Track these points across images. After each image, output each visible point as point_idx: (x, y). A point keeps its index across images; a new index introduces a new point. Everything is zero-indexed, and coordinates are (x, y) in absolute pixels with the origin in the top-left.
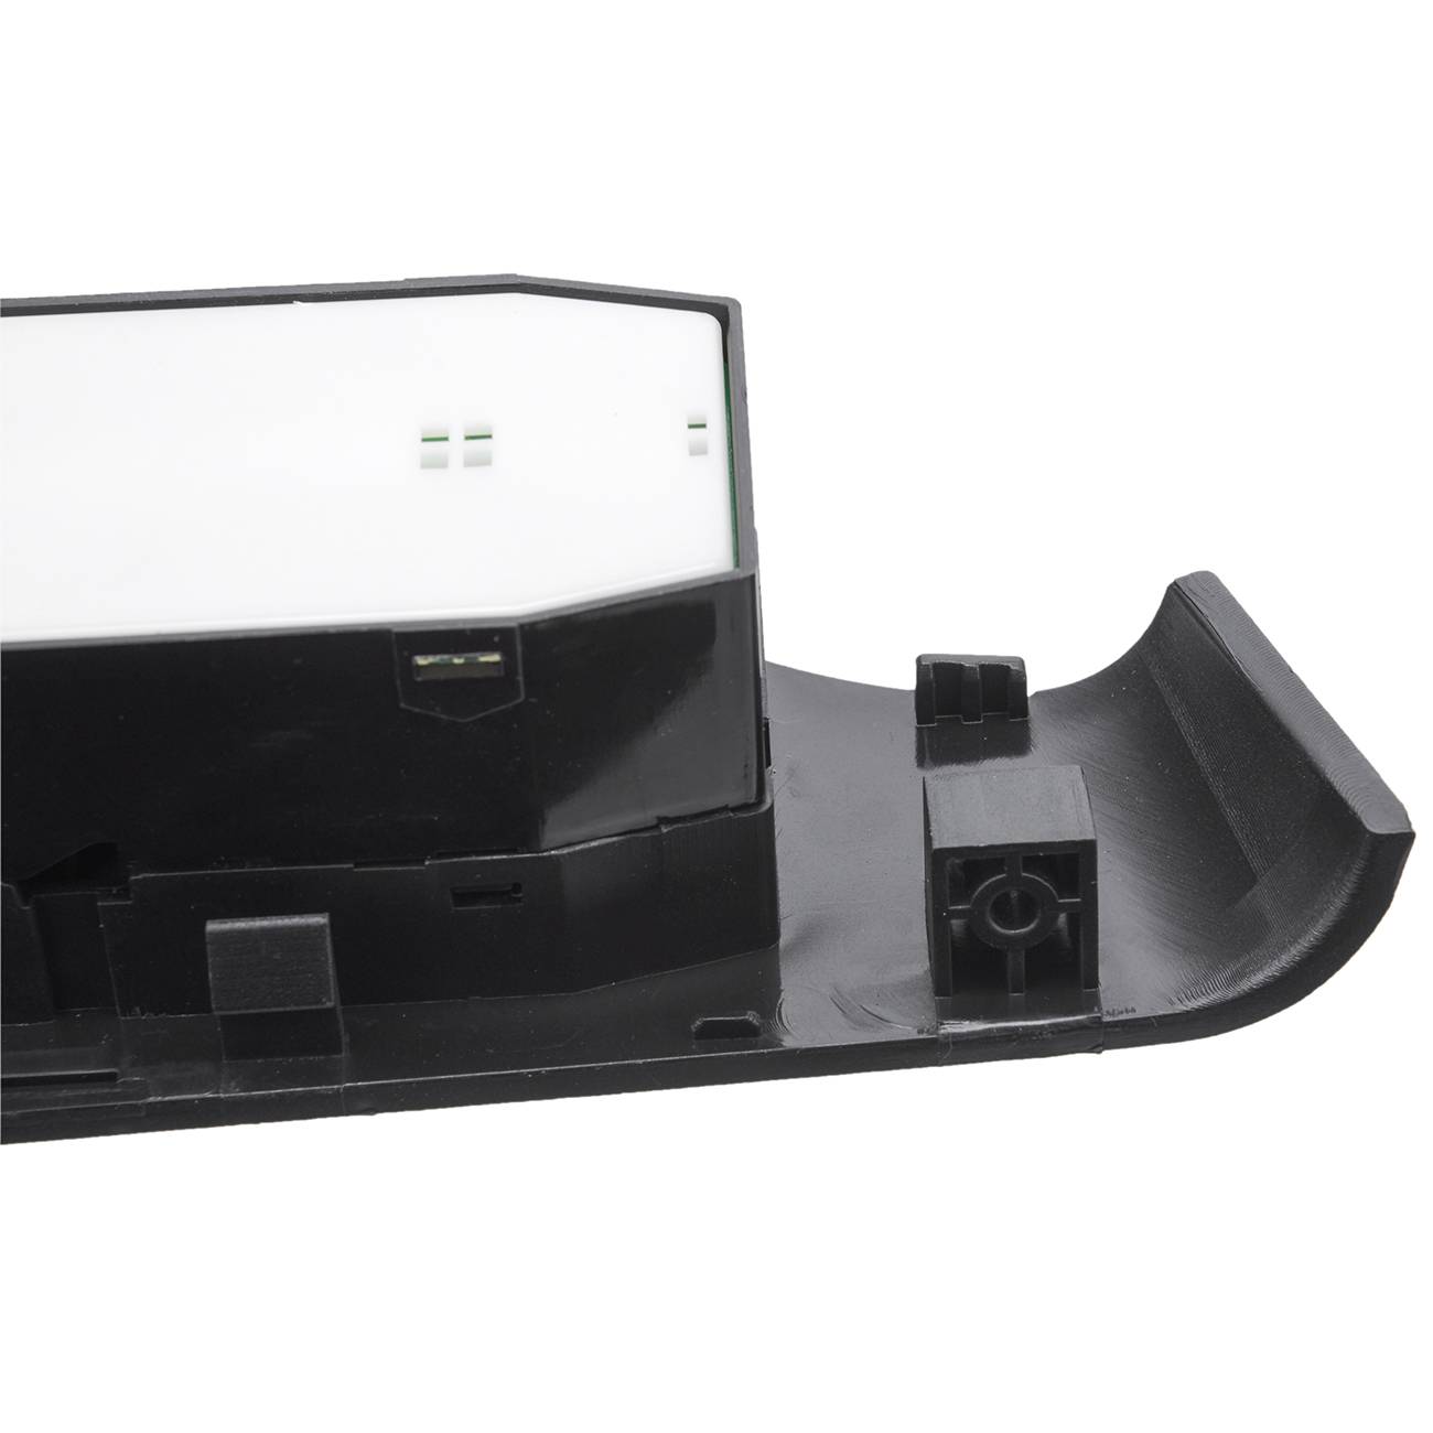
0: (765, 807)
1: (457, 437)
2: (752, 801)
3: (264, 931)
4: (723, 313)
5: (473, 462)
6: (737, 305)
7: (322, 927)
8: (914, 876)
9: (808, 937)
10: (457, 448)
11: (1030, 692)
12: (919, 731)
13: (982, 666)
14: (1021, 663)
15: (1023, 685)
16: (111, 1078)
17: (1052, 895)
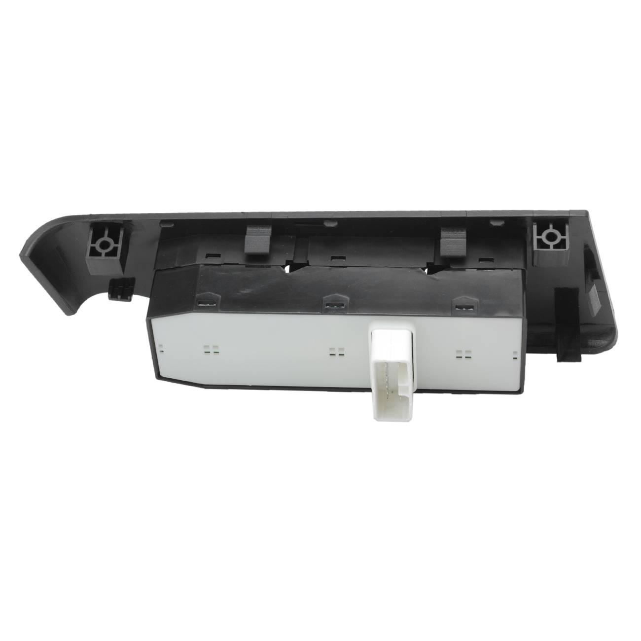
17: (96, 248)
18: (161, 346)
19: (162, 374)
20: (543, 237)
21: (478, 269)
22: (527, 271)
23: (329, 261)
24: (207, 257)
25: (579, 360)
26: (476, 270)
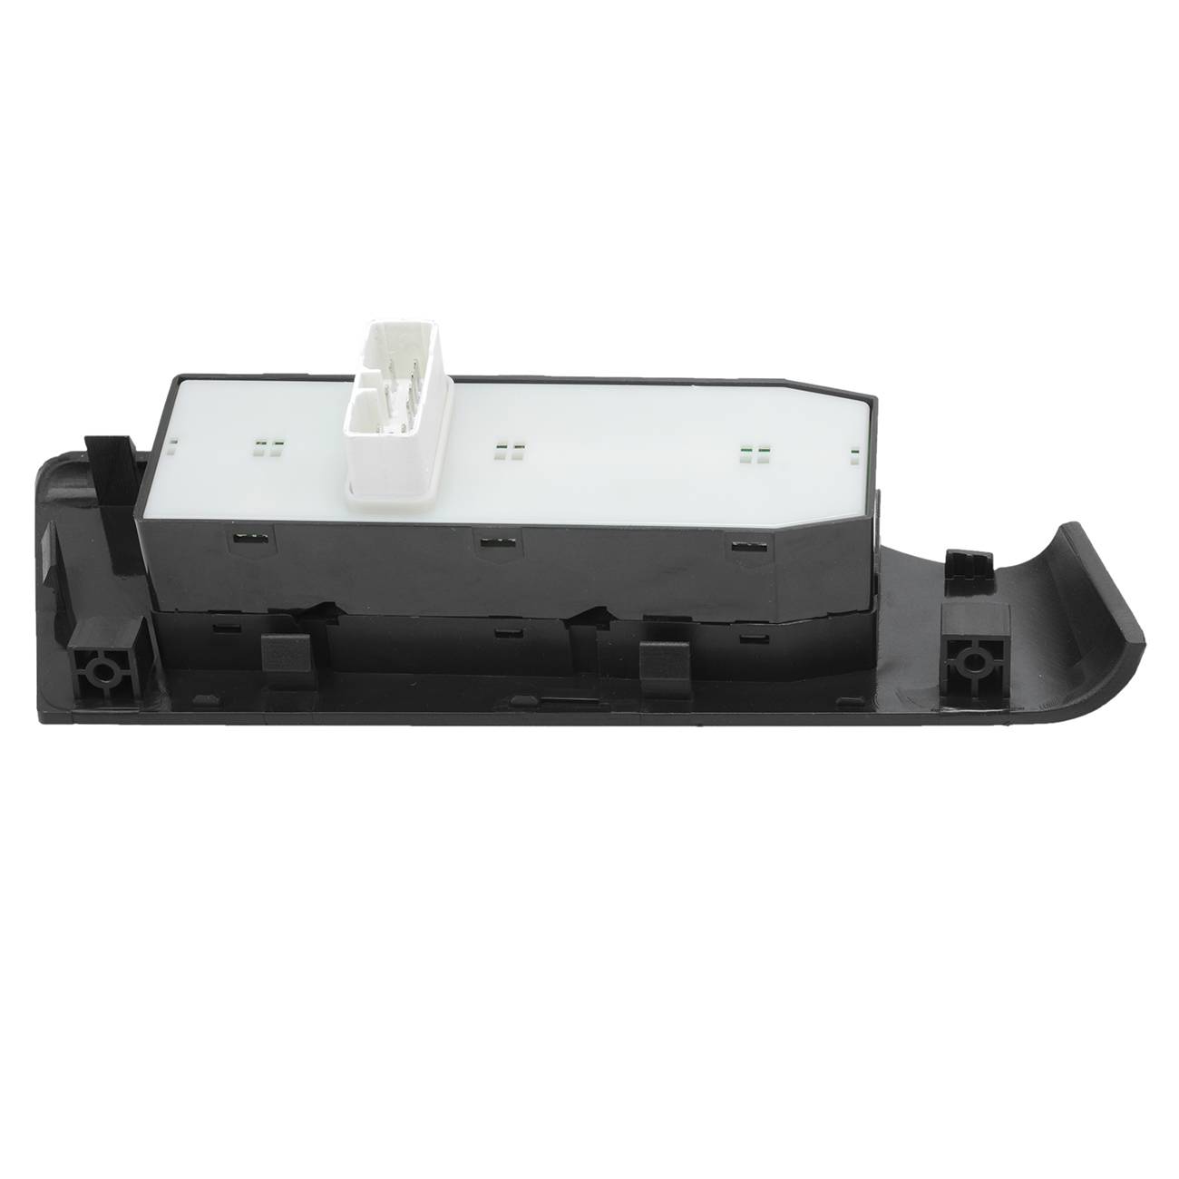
0: (874, 611)
1: (755, 450)
2: (867, 609)
3: (663, 647)
4: (871, 402)
5: (761, 461)
6: (876, 399)
7: (686, 648)
8: (936, 644)
9: (889, 667)
10: (756, 454)
11: (995, 568)
12: (946, 581)
13: (975, 556)
14: (992, 555)
15: (992, 565)
16: (597, 702)
17: (991, 657)
18: (854, 463)
19: (864, 407)
20: (119, 673)
21: (240, 612)
22: (152, 609)
23: (525, 629)
24: (767, 637)
25: (89, 440)
26: (244, 611)
